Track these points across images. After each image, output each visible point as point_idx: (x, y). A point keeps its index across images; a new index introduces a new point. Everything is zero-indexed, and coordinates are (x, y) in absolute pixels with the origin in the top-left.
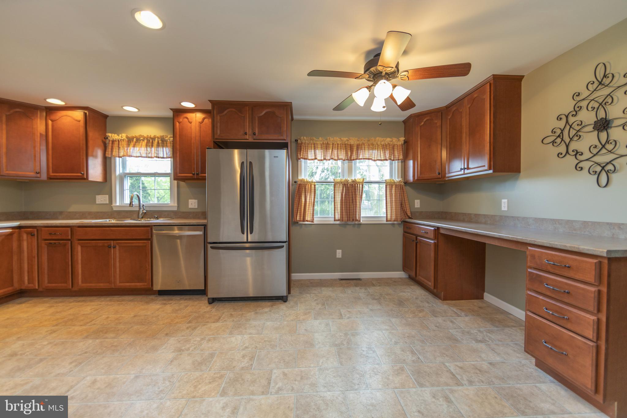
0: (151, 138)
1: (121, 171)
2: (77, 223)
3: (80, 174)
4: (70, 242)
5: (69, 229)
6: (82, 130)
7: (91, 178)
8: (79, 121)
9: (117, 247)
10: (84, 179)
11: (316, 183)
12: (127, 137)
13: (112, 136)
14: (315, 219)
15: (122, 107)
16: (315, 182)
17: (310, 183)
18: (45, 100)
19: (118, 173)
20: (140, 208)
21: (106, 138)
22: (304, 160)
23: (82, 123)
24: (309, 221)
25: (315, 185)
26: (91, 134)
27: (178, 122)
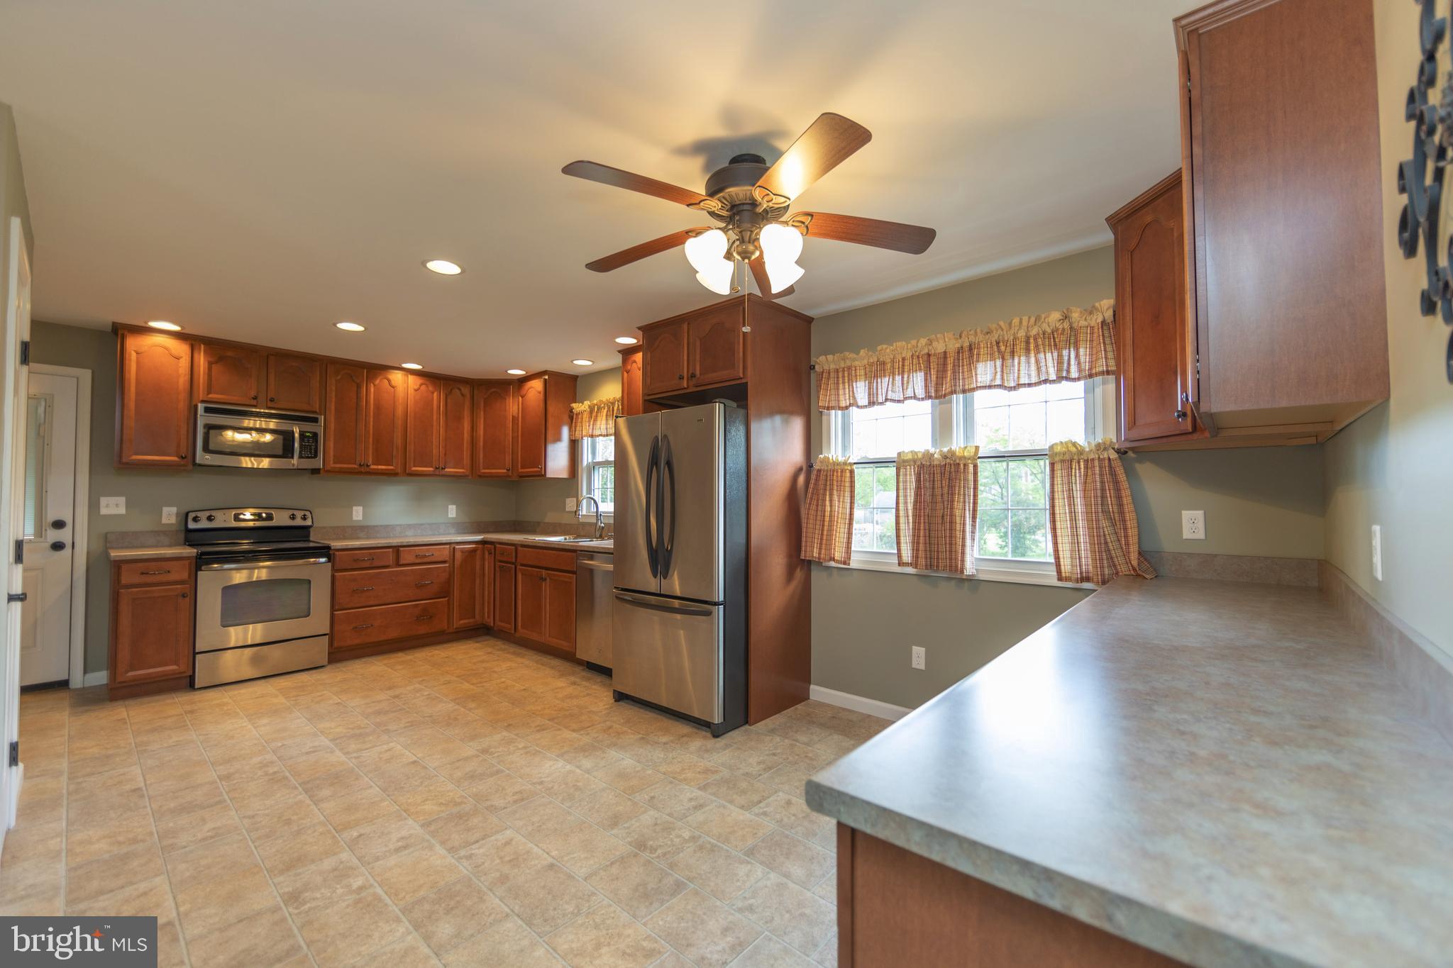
0: (610, 403)
1: (590, 460)
2: (519, 541)
3: (538, 469)
4: (513, 566)
5: (513, 547)
6: (542, 405)
7: (549, 475)
8: (540, 393)
9: (548, 580)
10: (542, 476)
11: (855, 466)
12: (589, 407)
13: (577, 407)
14: (854, 557)
15: (572, 362)
16: (851, 464)
17: (842, 467)
18: (506, 371)
19: (585, 463)
20: (597, 520)
21: (571, 411)
22: (840, 412)
23: (542, 396)
24: (838, 562)
25: (852, 472)
26: (551, 409)
27: (626, 371)
